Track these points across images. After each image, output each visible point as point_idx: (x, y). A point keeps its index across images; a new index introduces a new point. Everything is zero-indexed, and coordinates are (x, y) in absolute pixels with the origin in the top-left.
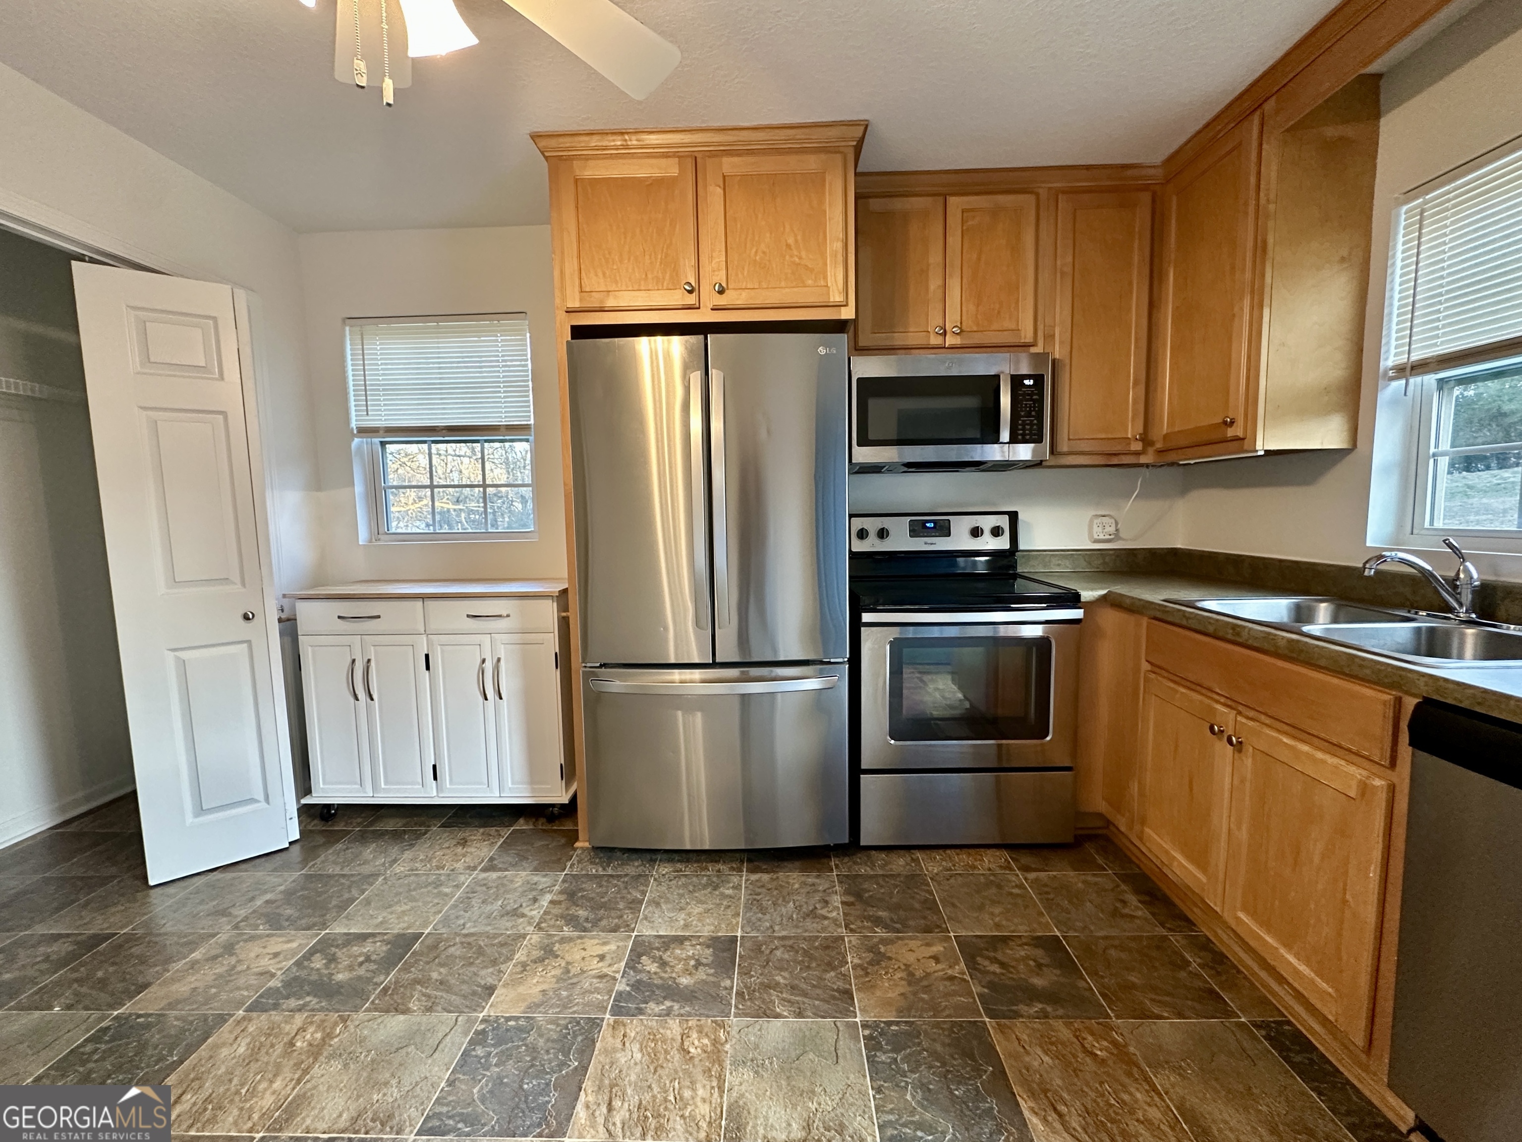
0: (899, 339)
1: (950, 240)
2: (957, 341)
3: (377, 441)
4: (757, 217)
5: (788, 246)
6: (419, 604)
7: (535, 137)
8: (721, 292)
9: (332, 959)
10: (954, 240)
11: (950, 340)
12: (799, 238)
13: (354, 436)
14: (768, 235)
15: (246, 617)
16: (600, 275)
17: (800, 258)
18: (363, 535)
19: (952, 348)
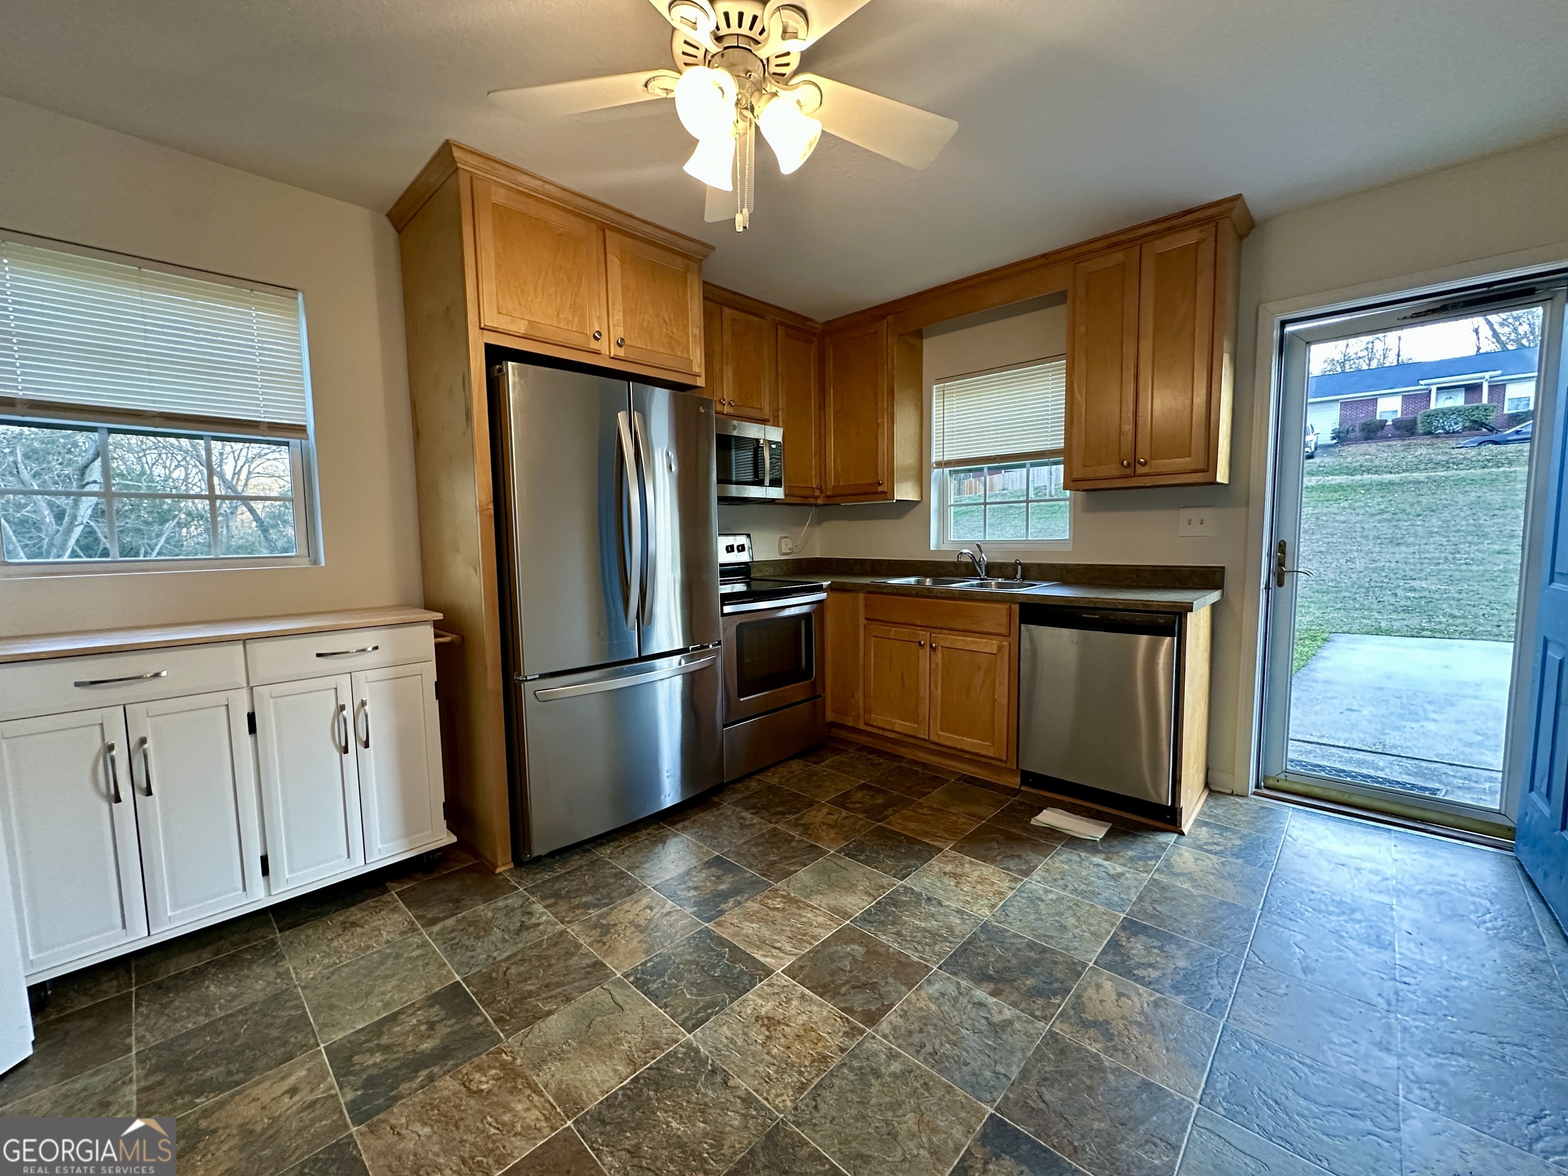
1: (725, 337)
4: (643, 292)
5: (665, 321)
6: (237, 648)
8: (621, 345)
14: (651, 308)
16: (516, 302)
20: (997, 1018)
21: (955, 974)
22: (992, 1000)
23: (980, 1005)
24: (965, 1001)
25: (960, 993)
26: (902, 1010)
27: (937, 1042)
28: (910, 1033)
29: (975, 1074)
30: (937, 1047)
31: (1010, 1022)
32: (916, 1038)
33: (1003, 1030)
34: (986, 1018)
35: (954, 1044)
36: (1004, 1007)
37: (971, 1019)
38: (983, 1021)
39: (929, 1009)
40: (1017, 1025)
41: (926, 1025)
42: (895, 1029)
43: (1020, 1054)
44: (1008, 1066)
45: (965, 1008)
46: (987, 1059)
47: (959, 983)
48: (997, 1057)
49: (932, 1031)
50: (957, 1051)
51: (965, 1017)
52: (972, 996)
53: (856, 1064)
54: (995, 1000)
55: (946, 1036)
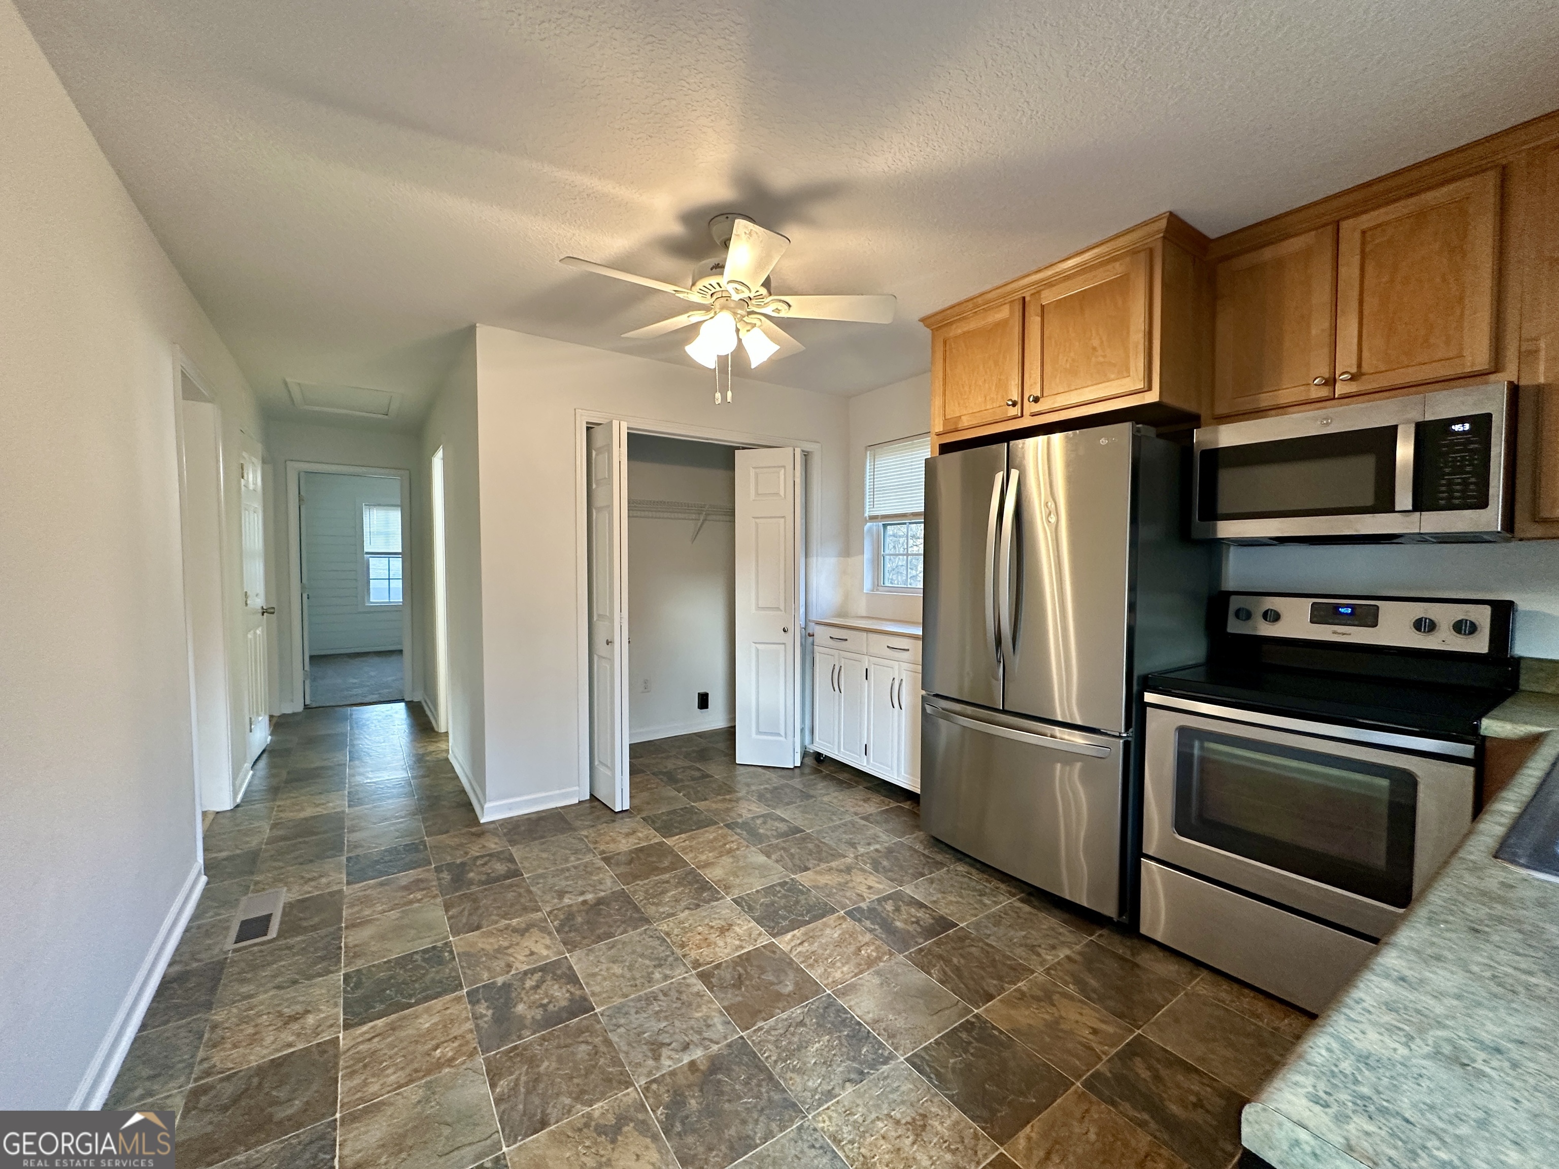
0: (1265, 400)
1: (1342, 270)
2: (1353, 388)
3: (881, 524)
4: (1068, 332)
5: (1094, 349)
6: (865, 634)
7: (923, 320)
8: (1036, 400)
9: (765, 823)
10: (1350, 271)
11: (1340, 389)
12: (1104, 339)
13: (866, 522)
14: (1077, 344)
15: (784, 631)
16: (956, 404)
17: (1104, 356)
18: (867, 585)
19: (1343, 397)
20: (665, 1052)
21: (729, 1046)
22: (686, 1060)
23: (686, 1047)
24: (695, 1039)
25: (704, 1039)
26: (703, 995)
27: (664, 1004)
28: (680, 993)
29: (626, 1014)
30: (660, 1003)
31: (657, 1058)
32: (674, 994)
33: (652, 1050)
34: (669, 1045)
35: (657, 1013)
36: (675, 1064)
37: (674, 1033)
38: (667, 1041)
39: (697, 1012)
40: (651, 1062)
41: (683, 1003)
42: (688, 985)
43: (625, 1048)
44: (620, 1036)
45: (686, 1035)
46: (634, 1026)
47: (717, 1043)
48: (631, 1033)
49: (675, 1005)
50: (650, 1012)
51: (677, 1030)
52: (697, 1045)
53: (671, 959)
54: (685, 1062)
55: (666, 1011)
